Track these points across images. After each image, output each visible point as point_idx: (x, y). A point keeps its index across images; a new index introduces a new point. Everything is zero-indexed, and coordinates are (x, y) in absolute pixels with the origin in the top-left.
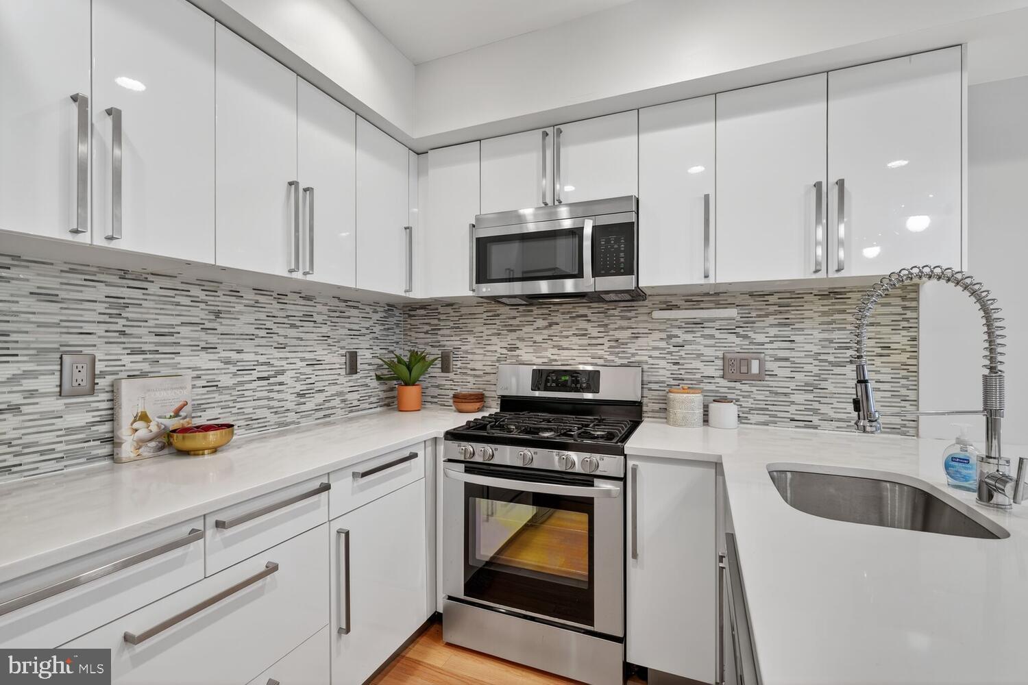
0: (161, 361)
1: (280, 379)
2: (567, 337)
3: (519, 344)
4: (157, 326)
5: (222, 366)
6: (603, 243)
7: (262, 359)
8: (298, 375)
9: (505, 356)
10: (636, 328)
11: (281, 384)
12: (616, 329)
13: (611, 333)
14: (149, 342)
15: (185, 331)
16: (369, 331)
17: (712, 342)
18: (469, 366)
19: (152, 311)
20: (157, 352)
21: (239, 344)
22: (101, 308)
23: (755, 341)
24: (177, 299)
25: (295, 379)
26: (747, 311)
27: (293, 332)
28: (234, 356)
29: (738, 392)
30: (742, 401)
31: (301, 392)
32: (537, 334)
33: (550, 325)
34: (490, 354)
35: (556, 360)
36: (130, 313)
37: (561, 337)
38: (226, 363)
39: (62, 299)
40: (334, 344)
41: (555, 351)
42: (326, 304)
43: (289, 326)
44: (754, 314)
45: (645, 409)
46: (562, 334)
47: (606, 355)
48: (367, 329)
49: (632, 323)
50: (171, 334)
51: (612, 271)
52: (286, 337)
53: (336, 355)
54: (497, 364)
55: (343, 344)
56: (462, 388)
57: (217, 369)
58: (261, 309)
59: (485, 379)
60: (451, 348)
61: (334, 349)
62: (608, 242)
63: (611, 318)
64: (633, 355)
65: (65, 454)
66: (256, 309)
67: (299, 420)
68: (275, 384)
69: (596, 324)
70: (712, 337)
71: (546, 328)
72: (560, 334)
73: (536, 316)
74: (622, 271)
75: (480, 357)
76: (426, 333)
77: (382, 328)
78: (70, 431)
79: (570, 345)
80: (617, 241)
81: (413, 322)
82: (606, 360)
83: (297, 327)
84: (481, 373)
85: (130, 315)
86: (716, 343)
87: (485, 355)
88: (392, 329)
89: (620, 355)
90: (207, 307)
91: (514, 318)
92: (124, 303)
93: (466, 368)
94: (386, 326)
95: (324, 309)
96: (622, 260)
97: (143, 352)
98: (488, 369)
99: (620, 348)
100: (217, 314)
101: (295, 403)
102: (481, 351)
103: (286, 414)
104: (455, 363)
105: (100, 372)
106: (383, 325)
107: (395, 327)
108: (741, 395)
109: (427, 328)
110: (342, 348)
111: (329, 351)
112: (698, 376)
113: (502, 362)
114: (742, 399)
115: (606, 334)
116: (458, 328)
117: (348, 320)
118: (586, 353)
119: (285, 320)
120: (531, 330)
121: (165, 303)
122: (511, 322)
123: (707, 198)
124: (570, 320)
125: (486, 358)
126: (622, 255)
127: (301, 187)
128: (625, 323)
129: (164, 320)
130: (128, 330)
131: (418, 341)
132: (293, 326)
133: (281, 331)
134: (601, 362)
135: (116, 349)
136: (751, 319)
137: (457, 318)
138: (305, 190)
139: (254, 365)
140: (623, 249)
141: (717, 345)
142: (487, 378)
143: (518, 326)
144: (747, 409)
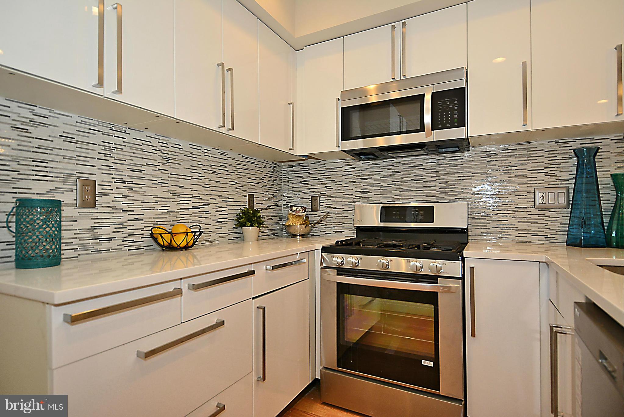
0: (134, 189)
1: (206, 209)
2: (407, 182)
3: (369, 189)
4: (132, 164)
5: (171, 196)
6: (441, 104)
7: (195, 194)
8: (217, 207)
9: (358, 198)
10: (462, 172)
11: (207, 212)
12: (445, 174)
13: (442, 177)
14: (126, 176)
15: (148, 169)
16: (261, 181)
17: (525, 180)
18: (331, 206)
19: (128, 154)
20: (131, 183)
21: (181, 182)
22: (99, 149)
23: (560, 178)
24: (143, 147)
25: (216, 210)
26: (554, 155)
27: (214, 177)
28: (179, 190)
29: (547, 218)
30: (551, 225)
31: (220, 220)
32: (383, 180)
33: (394, 173)
34: (348, 196)
35: (398, 199)
36: (116, 154)
37: (402, 182)
38: (173, 194)
39: (77, 141)
40: (240, 188)
41: (398, 192)
42: (234, 159)
43: (211, 172)
44: (559, 157)
45: (470, 233)
46: (403, 180)
47: (438, 194)
48: (260, 179)
49: (458, 169)
50: (140, 171)
51: (448, 125)
52: (210, 180)
53: (241, 195)
54: (353, 204)
55: (245, 188)
56: (327, 222)
57: (168, 198)
58: (194, 159)
59: (343, 215)
60: (319, 194)
61: (240, 191)
62: (444, 103)
63: (441, 166)
64: (459, 193)
65: (79, 246)
66: (192, 158)
67: (218, 239)
68: (203, 212)
69: (429, 171)
70: (525, 176)
71: (390, 176)
72: (401, 180)
73: (382, 168)
74: (456, 124)
75: (340, 200)
76: (300, 183)
77: (270, 179)
78: (82, 231)
79: (409, 187)
80: (452, 102)
81: (290, 176)
82: (438, 198)
83: (217, 174)
84: (341, 210)
85: (116, 156)
86: (528, 181)
87: (344, 198)
88: (276, 180)
89: (449, 194)
90: (162, 155)
91: (366, 169)
92: (112, 147)
93: (330, 207)
94: (272, 179)
95: (233, 162)
96: (456, 116)
97: (124, 182)
98: (346, 208)
99: (449, 188)
100: (168, 160)
101: (216, 227)
102: (341, 195)
103: (210, 234)
104: (321, 204)
105: (99, 193)
106: (271, 177)
107: (278, 179)
108: (549, 221)
109: (301, 179)
110: (245, 191)
111: (237, 193)
112: (513, 207)
113: (357, 203)
114: (549, 223)
115: (437, 178)
116: (323, 178)
117: (248, 172)
118: (422, 193)
119: (209, 168)
120: (379, 178)
121: (137, 149)
122: (364, 173)
123: (524, 64)
124: (410, 169)
125: (344, 200)
126: (456, 112)
127: (226, 68)
128: (452, 169)
129: (136, 161)
130: (115, 166)
131: (294, 189)
132: (214, 172)
133: (207, 176)
134: (434, 199)
135: (108, 178)
136: (557, 161)
137: (323, 172)
138: (229, 70)
139: (190, 198)
140: (456, 108)
141: (529, 182)
142: (346, 214)
143: (369, 175)
144: (555, 231)
